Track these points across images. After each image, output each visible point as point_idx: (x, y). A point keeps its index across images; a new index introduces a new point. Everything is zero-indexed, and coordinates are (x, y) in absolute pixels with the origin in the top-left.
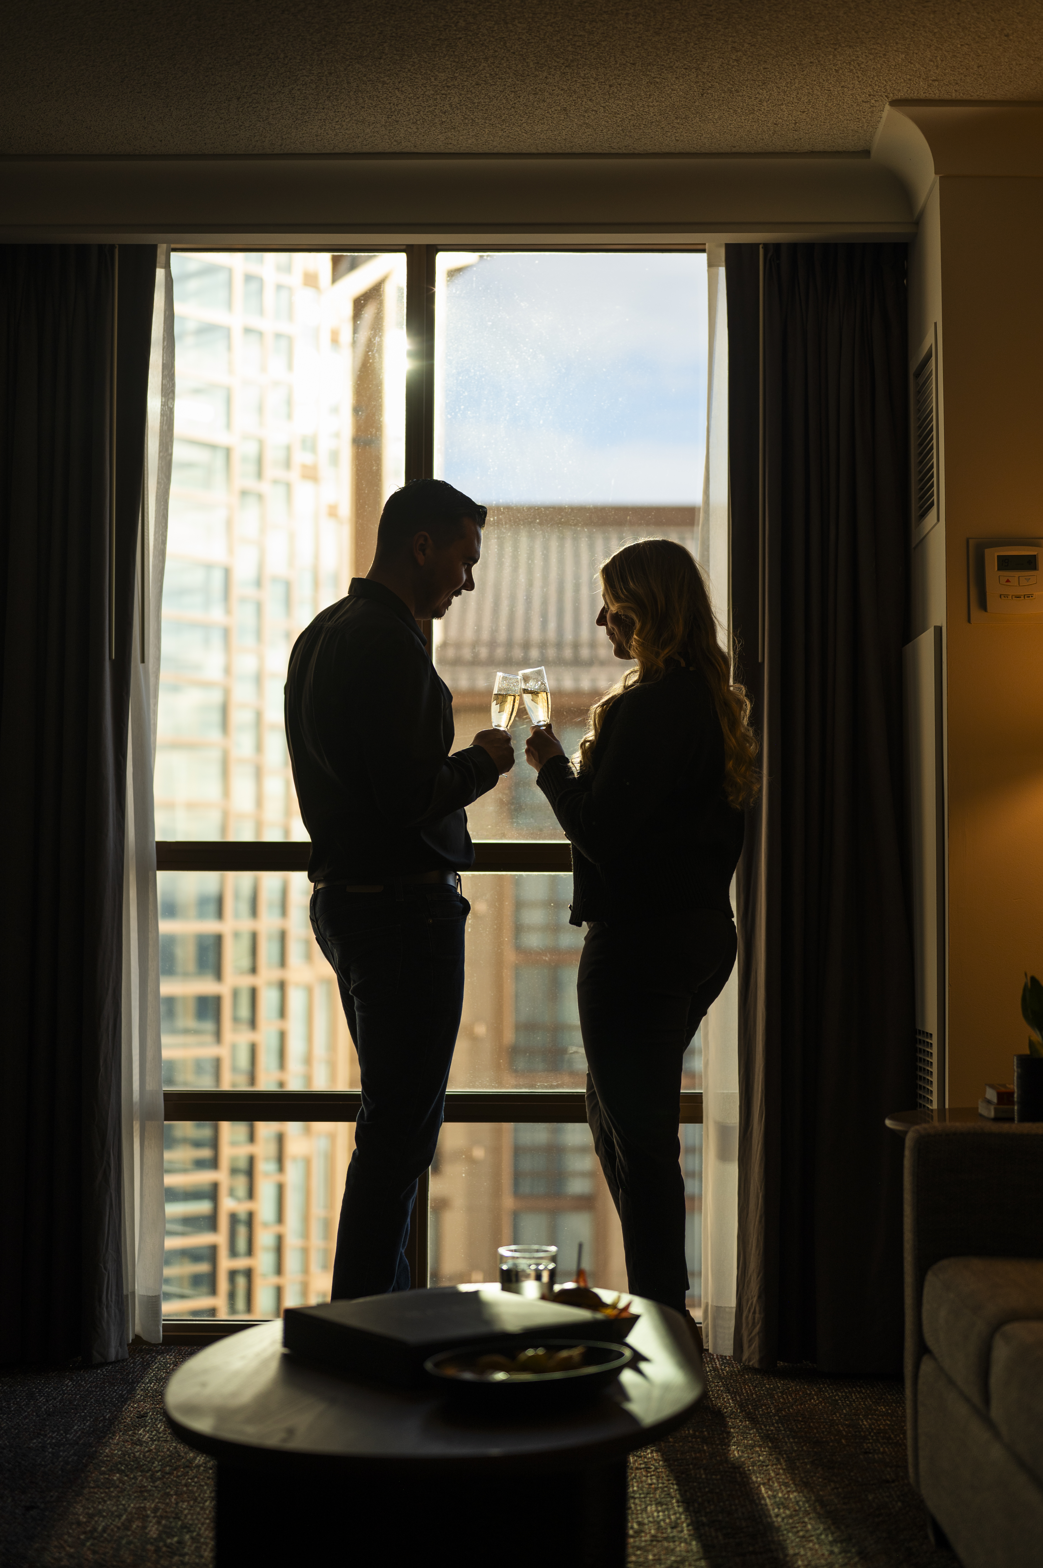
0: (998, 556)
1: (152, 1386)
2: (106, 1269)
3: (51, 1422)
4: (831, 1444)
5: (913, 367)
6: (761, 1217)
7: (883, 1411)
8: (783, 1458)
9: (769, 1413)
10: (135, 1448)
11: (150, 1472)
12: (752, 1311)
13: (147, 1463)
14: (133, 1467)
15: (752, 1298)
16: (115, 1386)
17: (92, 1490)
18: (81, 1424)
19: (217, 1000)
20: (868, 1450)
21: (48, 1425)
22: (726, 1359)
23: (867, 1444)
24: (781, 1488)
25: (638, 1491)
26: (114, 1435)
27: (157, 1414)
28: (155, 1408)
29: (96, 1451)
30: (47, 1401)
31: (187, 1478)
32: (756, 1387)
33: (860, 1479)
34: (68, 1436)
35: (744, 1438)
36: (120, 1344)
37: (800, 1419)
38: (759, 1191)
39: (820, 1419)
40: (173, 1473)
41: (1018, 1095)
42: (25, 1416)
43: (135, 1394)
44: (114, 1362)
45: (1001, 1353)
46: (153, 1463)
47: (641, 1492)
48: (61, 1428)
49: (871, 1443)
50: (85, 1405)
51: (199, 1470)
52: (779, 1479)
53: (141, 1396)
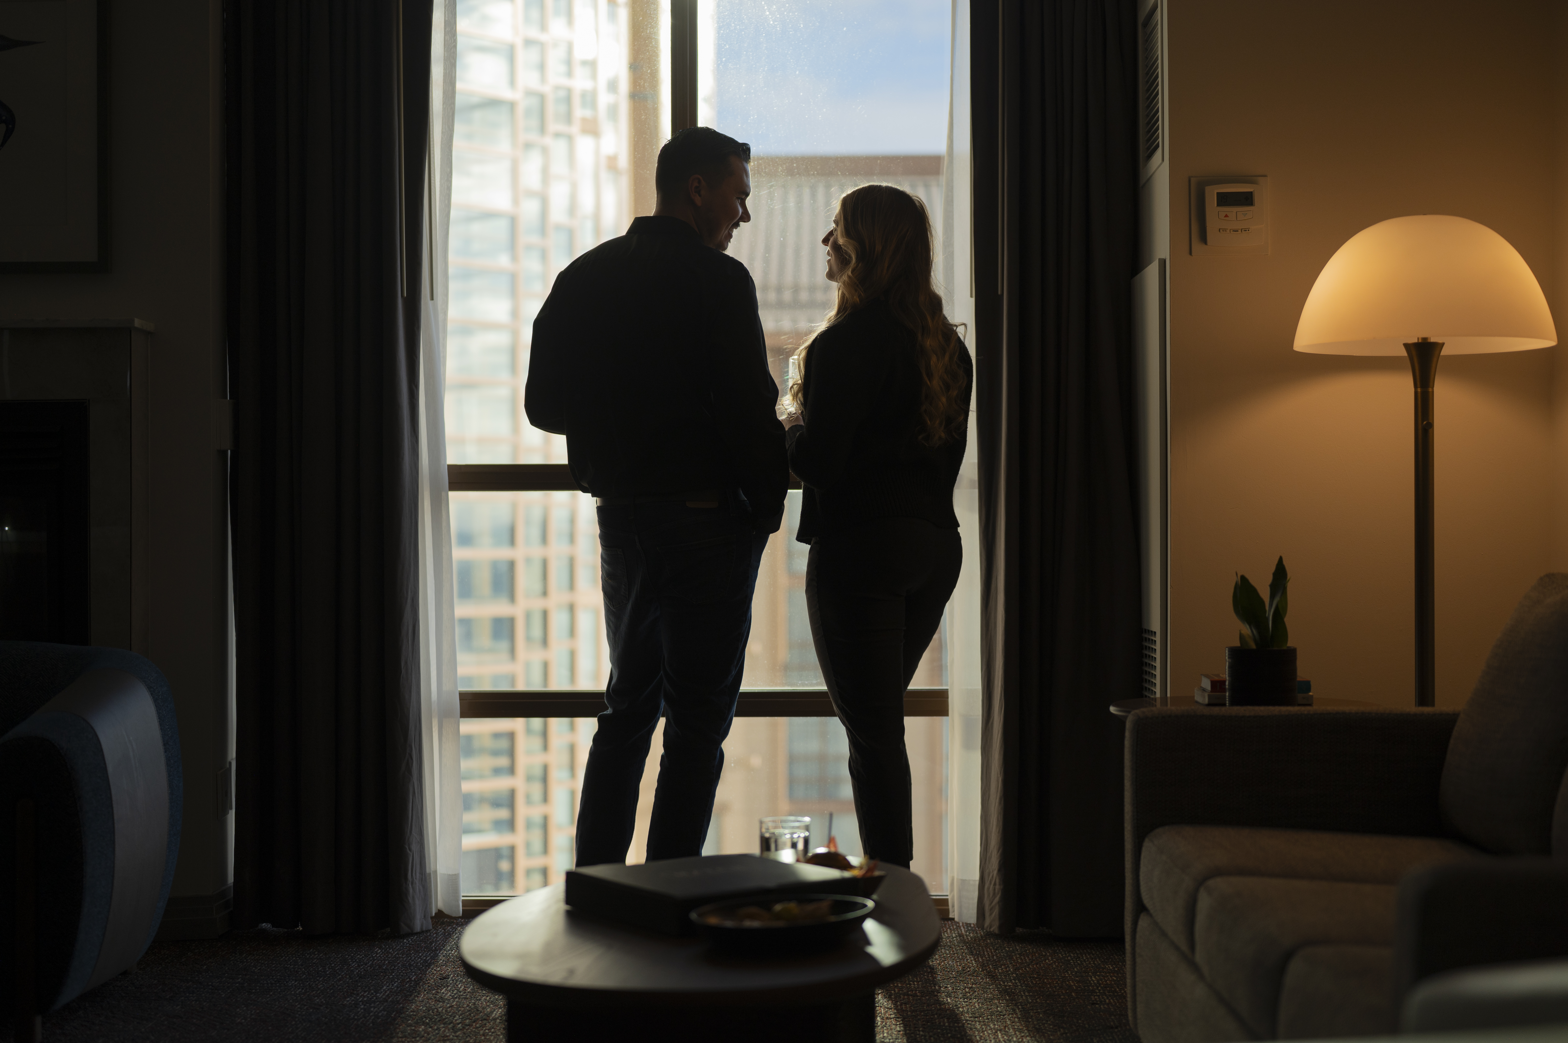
0: (1217, 193)
1: (453, 952)
2: (410, 850)
3: (362, 984)
4: (1062, 997)
5: (1141, 18)
6: (1000, 799)
7: (1110, 969)
8: (1019, 1009)
9: (1007, 971)
10: (438, 1004)
11: (452, 1024)
12: (993, 883)
13: (449, 1017)
14: (437, 1020)
15: (993, 871)
16: (420, 953)
17: (400, 1039)
18: (389, 985)
19: (511, 621)
20: (1095, 1002)
21: (360, 986)
22: (970, 926)
23: (1094, 996)
24: (1015, 1034)
25: (888, 1037)
26: (419, 994)
27: (457, 976)
28: (456, 971)
29: (403, 1008)
30: (359, 966)
31: (484, 1029)
32: (996, 949)
33: (1087, 1026)
34: (378, 995)
35: (984, 992)
36: (425, 916)
37: (1036, 976)
38: (999, 776)
39: (1054, 976)
40: (473, 1025)
41: (1229, 683)
42: (340, 978)
43: (438, 959)
44: (419, 933)
45: (1204, 903)
46: (455, 1017)
47: (890, 1037)
48: (372, 988)
49: (1099, 996)
50: (393, 969)
51: (495, 1022)
52: (1014, 1026)
53: (443, 961)
